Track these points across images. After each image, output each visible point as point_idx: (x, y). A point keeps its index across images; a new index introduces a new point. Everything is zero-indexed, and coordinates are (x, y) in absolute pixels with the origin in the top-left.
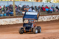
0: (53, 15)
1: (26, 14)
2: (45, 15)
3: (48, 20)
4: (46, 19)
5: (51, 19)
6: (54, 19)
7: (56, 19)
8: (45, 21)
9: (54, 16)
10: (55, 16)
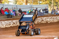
0: (14, 19)
1: (24, 17)
2: (4, 20)
3: (7, 26)
4: (4, 25)
5: (11, 25)
6: (15, 25)
7: (17, 24)
8: (3, 27)
9: (14, 21)
10: (16, 21)
